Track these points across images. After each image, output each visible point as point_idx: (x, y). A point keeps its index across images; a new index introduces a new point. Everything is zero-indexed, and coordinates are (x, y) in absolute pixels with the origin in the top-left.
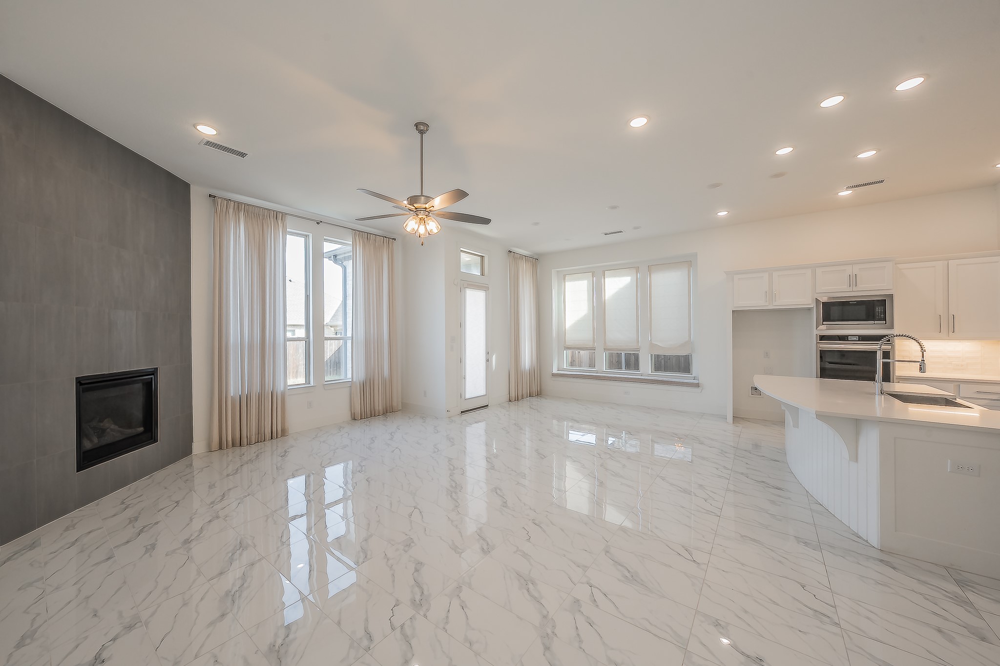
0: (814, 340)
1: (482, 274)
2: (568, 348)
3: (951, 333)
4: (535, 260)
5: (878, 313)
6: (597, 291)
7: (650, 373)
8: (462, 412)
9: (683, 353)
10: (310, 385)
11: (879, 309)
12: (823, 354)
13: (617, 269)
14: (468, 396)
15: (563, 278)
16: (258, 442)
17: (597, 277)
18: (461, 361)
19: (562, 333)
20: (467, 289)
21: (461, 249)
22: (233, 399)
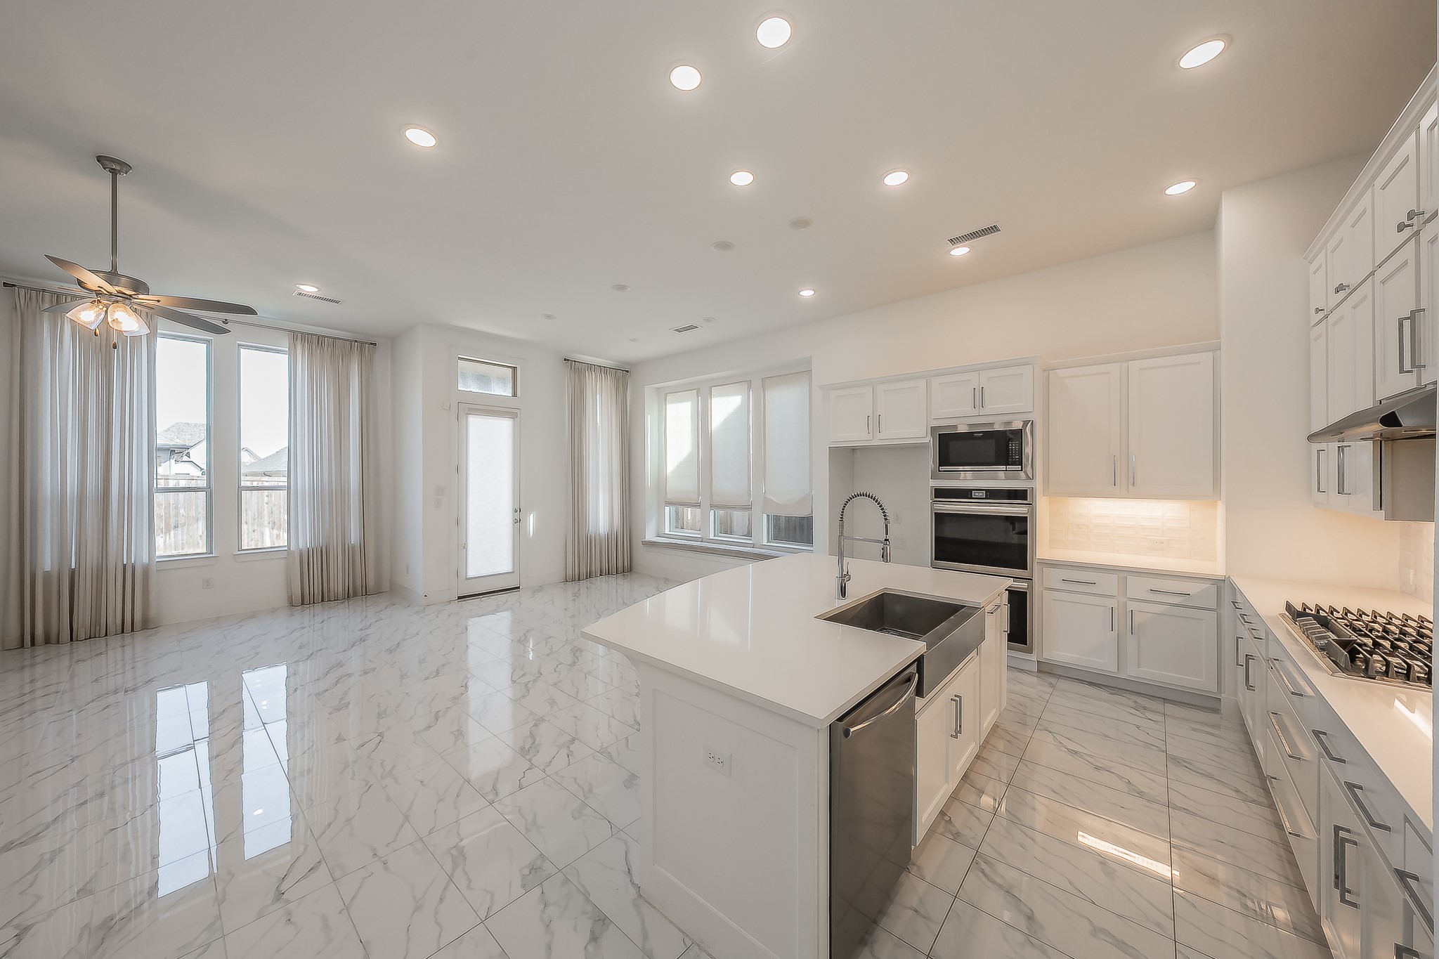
0: (928, 496)
1: (515, 395)
2: (669, 503)
3: (1130, 487)
4: (622, 375)
5: (1012, 451)
6: (702, 417)
7: (765, 542)
8: (459, 598)
9: (802, 513)
10: (211, 555)
11: (1012, 446)
12: (940, 518)
13: (725, 383)
14: (471, 574)
15: (663, 397)
16: (90, 638)
17: (703, 393)
18: (459, 521)
19: (661, 480)
20: (470, 416)
21: (459, 356)
22: (47, 576)
